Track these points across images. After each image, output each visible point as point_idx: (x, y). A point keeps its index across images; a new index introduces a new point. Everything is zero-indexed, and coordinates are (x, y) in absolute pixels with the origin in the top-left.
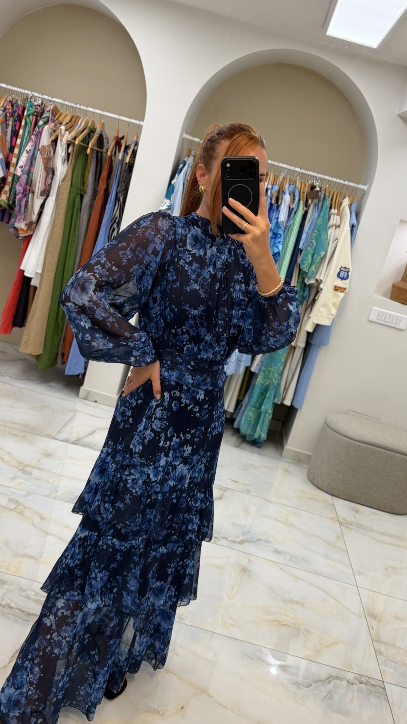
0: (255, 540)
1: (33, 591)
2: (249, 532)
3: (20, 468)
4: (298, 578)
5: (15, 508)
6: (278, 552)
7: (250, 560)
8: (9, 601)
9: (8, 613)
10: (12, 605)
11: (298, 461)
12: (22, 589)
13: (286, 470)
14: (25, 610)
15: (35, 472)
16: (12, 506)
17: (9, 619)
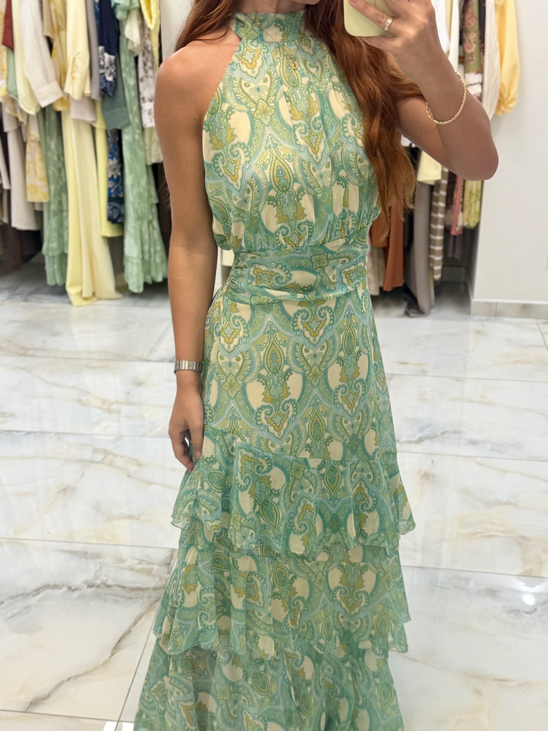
0: (439, 433)
1: (135, 559)
2: (429, 426)
3: (105, 407)
4: (505, 471)
5: (103, 460)
6: (473, 443)
7: (433, 461)
8: (105, 578)
9: (105, 594)
10: (110, 582)
11: (496, 315)
12: (120, 560)
13: (478, 332)
14: (127, 585)
15: (125, 409)
16: (99, 457)
17: (106, 600)
